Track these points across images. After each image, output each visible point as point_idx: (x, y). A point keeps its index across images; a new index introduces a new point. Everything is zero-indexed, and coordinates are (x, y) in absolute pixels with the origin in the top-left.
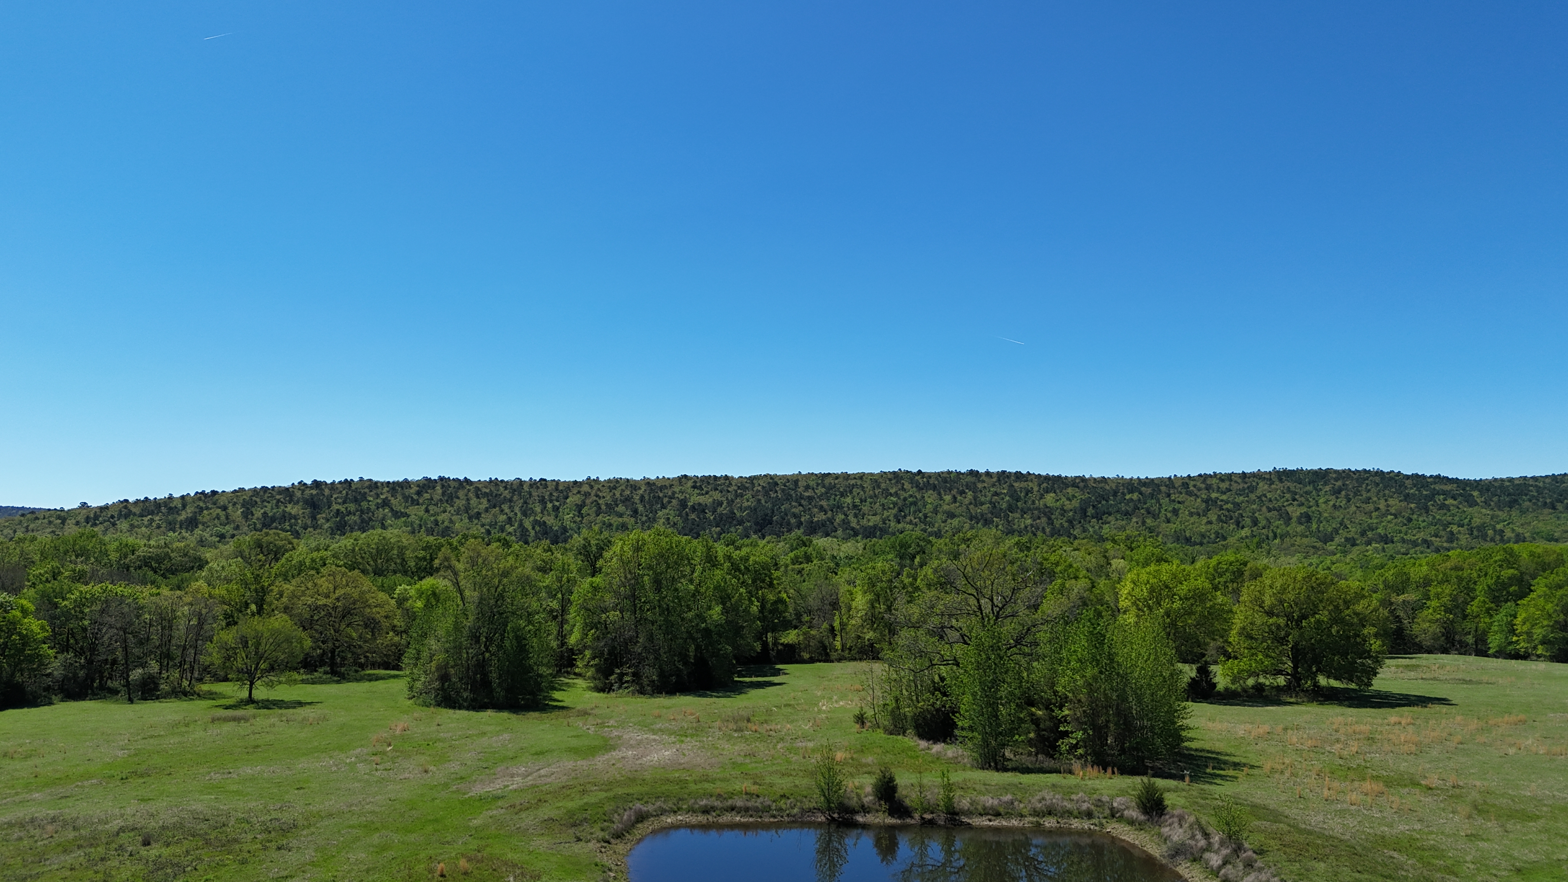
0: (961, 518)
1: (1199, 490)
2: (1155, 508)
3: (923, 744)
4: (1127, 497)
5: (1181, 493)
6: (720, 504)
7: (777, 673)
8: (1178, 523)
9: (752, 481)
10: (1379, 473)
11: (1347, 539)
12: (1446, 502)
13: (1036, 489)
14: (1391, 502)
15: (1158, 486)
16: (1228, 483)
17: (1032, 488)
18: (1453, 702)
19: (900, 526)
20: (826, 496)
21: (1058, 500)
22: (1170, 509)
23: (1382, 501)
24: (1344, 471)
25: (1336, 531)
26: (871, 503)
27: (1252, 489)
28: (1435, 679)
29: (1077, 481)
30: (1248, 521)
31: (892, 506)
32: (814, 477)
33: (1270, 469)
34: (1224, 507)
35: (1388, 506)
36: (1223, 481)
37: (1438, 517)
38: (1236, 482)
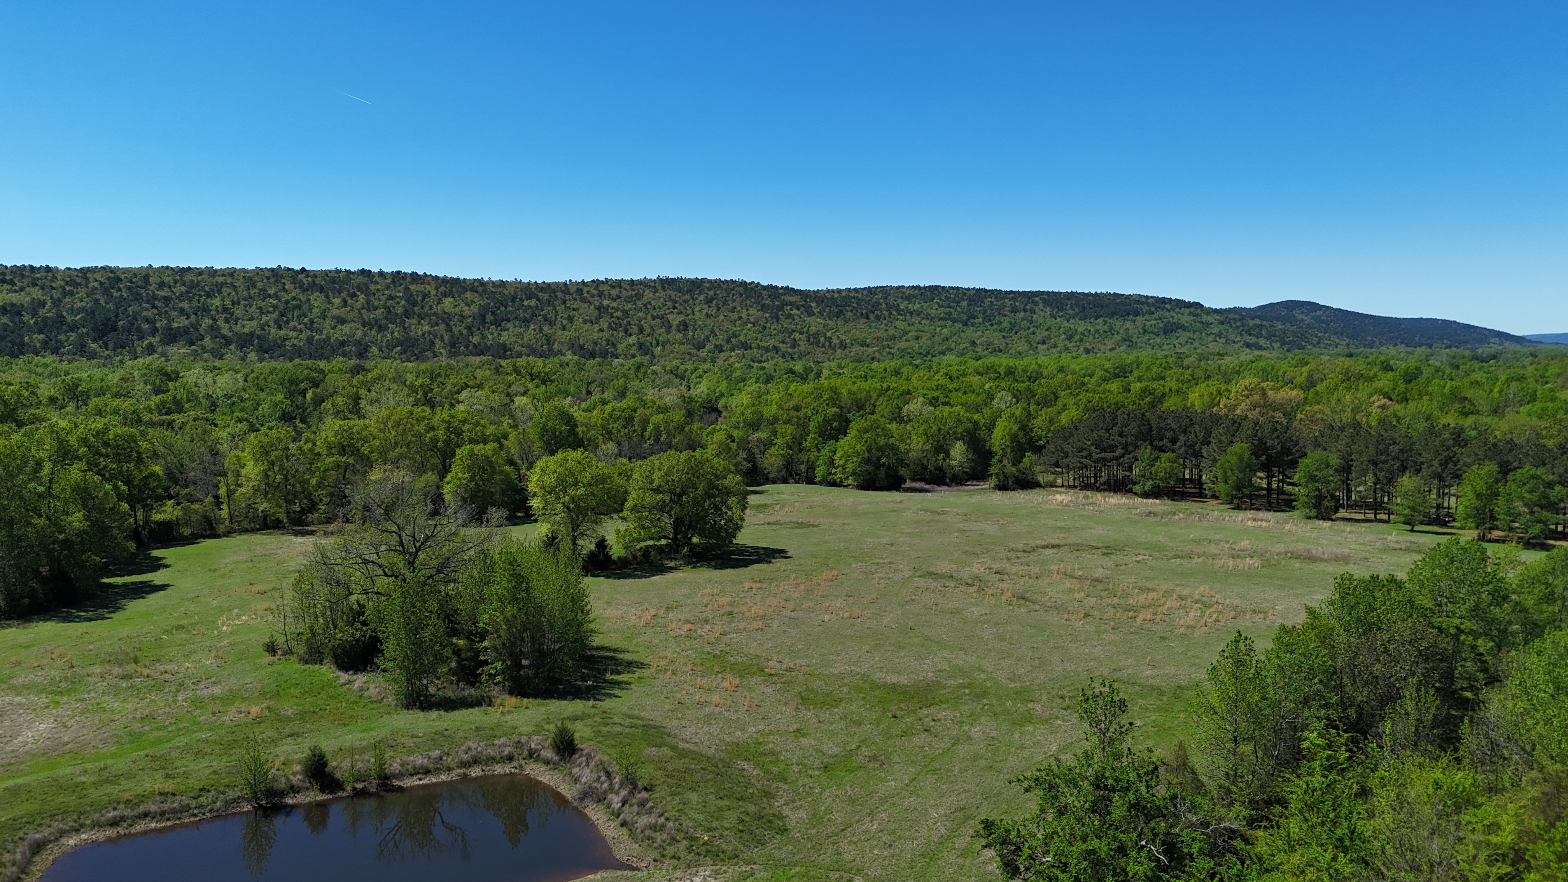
0: (353, 324)
1: (593, 296)
2: (552, 315)
3: (344, 677)
4: (526, 303)
5: (576, 300)
6: (43, 304)
7: (156, 565)
8: (573, 330)
9: (85, 274)
10: (743, 284)
11: (716, 346)
12: (792, 312)
13: (433, 292)
14: (751, 311)
15: (554, 291)
16: (618, 290)
17: (429, 292)
18: (789, 555)
19: (282, 333)
20: (185, 296)
21: (456, 306)
22: (566, 316)
23: (744, 311)
24: (715, 281)
25: (707, 339)
26: (245, 306)
27: (639, 296)
28: (777, 523)
29: (476, 284)
30: (635, 329)
31: (271, 309)
32: (170, 272)
33: (655, 277)
34: (615, 315)
35: (748, 315)
36: (613, 287)
37: (785, 326)
38: (625, 289)
